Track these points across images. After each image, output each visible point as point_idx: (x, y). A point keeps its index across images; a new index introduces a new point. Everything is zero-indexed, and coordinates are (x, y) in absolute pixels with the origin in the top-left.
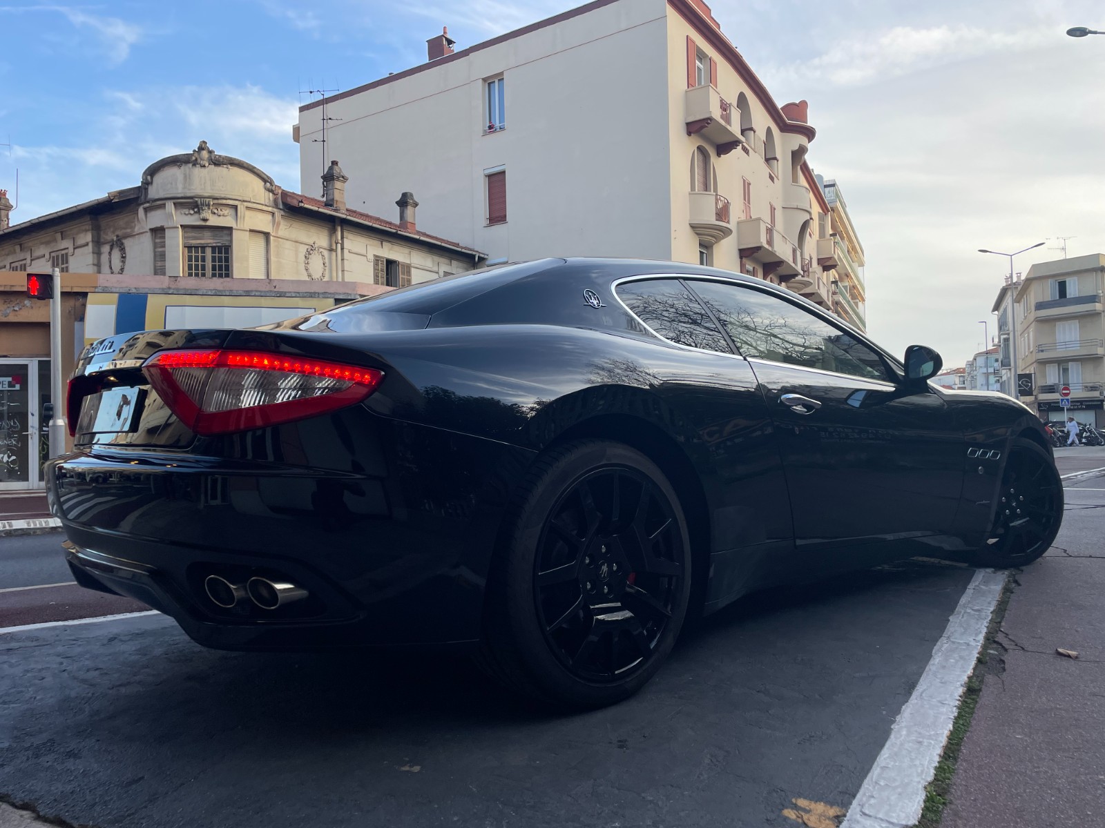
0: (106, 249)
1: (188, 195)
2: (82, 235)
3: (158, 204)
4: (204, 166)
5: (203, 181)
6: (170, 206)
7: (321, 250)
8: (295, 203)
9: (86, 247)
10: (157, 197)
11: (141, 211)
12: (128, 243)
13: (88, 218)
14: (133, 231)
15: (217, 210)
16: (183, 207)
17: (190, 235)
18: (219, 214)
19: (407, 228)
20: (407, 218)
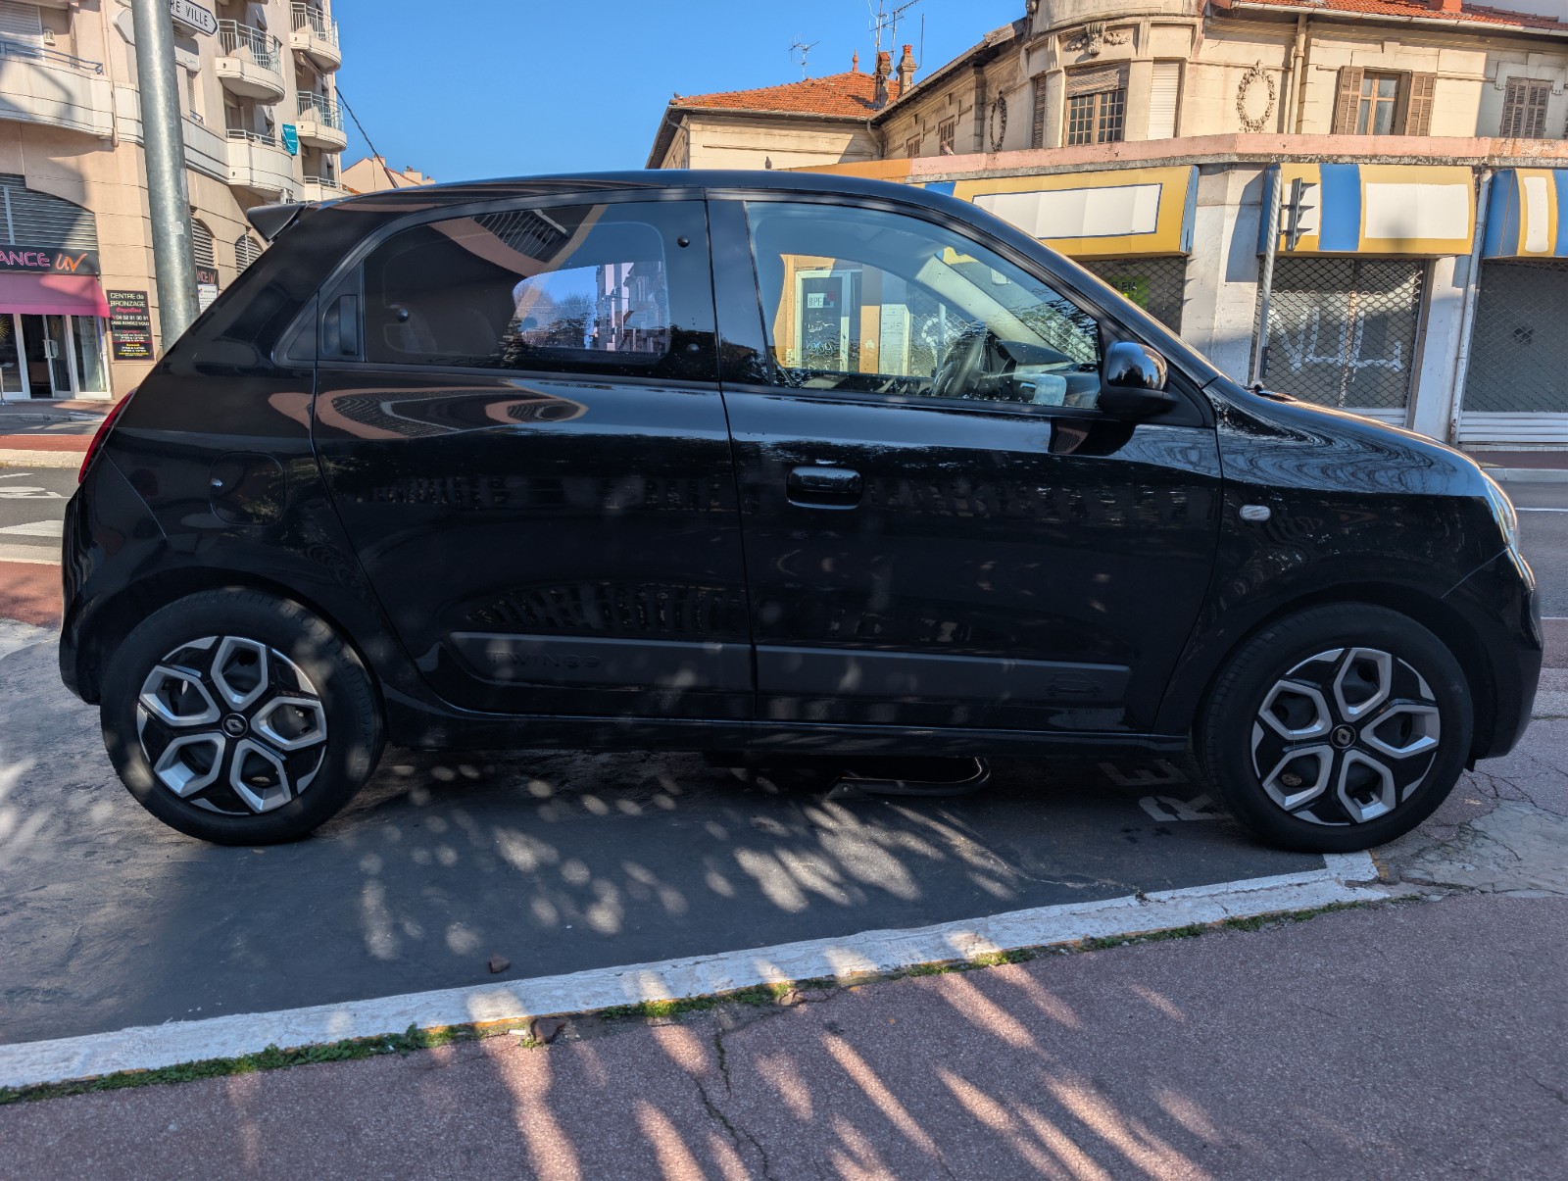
0: (988, 112)
1: (1077, 20)
2: (966, 97)
3: (1042, 40)
6: (1053, 40)
7: (1269, 72)
8: (1225, 2)
9: (969, 113)
10: (1041, 30)
11: (1023, 54)
12: (1010, 100)
13: (973, 70)
14: (1015, 84)
15: (1113, 36)
16: (1070, 40)
17: (1076, 79)
18: (1115, 40)
19: (1444, 8)
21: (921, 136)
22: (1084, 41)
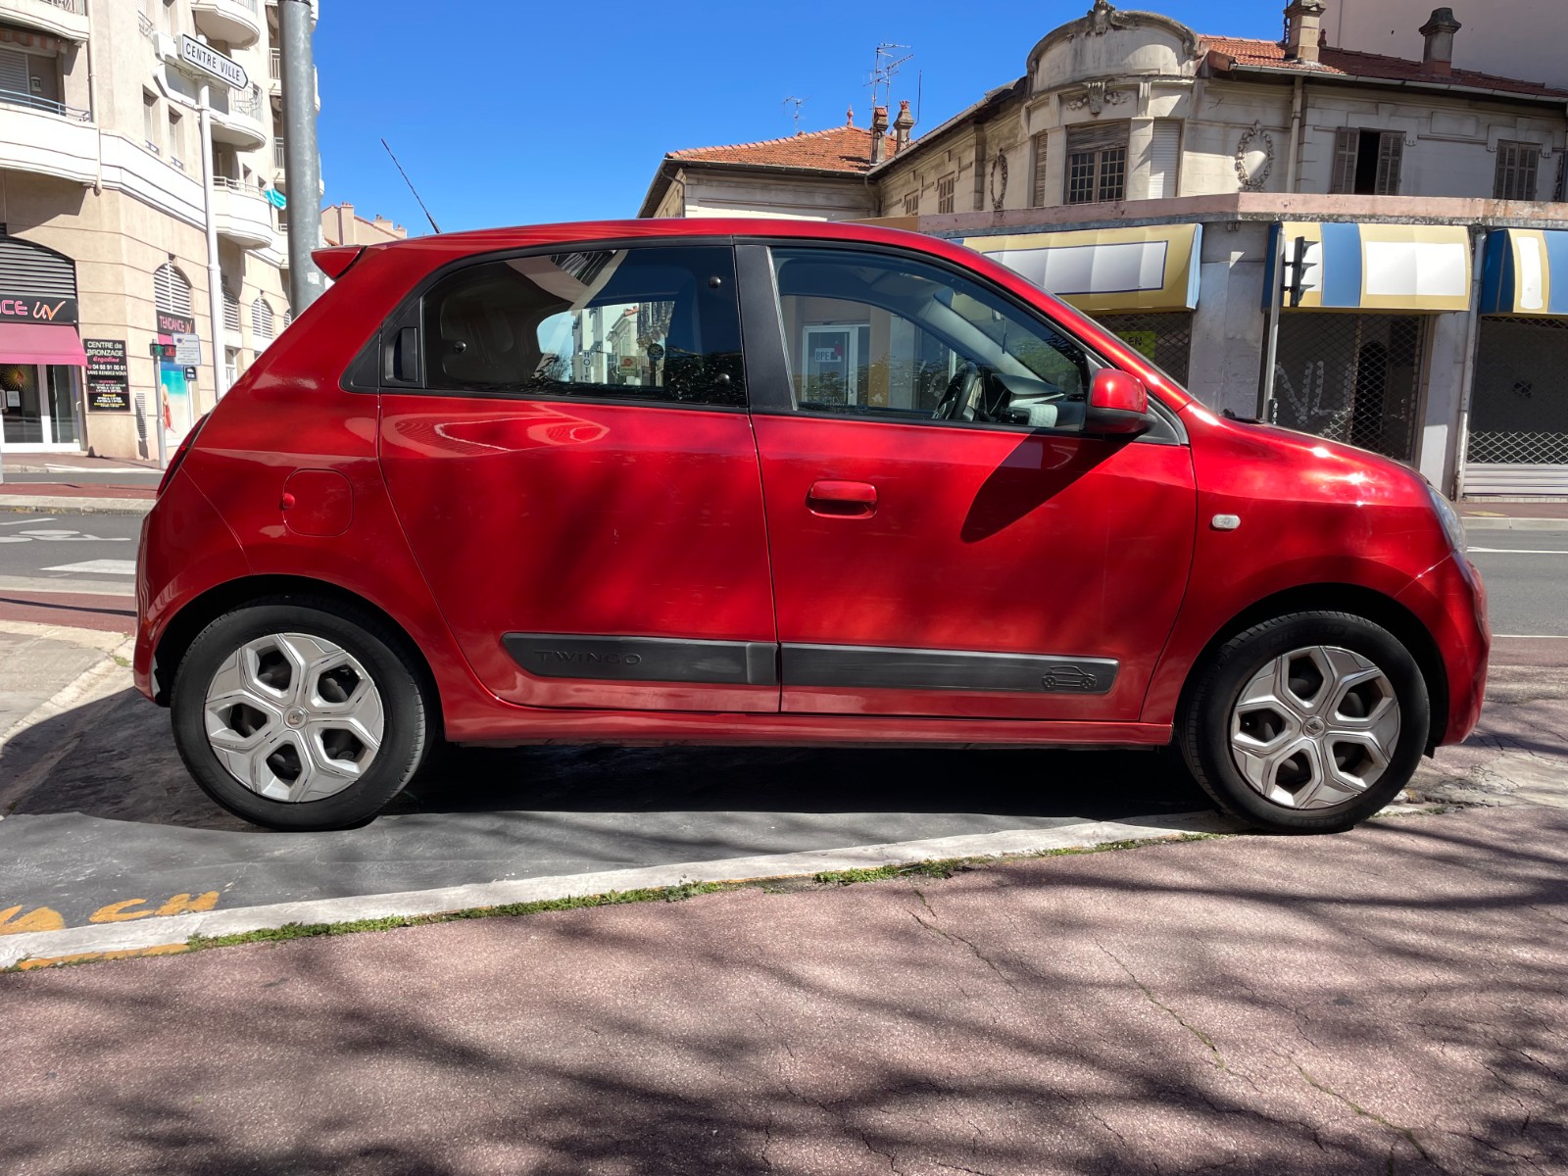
0: (989, 169)
1: (1077, 79)
2: (967, 153)
3: (1042, 98)
4: (1100, 33)
5: (1097, 54)
6: (1054, 99)
7: (1267, 132)
8: (1223, 65)
9: (969, 170)
10: (1041, 89)
11: (1023, 111)
12: (1010, 158)
13: (973, 128)
14: (1016, 141)
15: (1113, 96)
16: (1071, 99)
17: (1077, 137)
18: (1114, 101)
19: (1434, 72)
20: (1438, 53)
21: (920, 192)
22: (1085, 100)
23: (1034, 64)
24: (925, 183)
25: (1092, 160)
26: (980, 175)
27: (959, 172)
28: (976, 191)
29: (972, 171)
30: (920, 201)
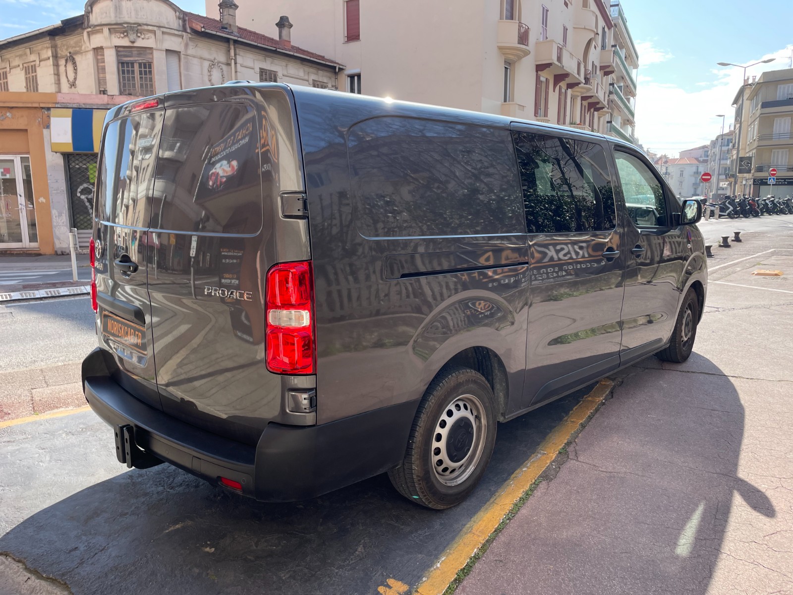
0: (62, 62)
1: (119, 22)
2: (45, 51)
3: (97, 29)
5: (129, 10)
6: (106, 30)
7: (221, 64)
8: (199, 27)
9: (48, 60)
10: (96, 24)
11: (85, 34)
12: (78, 58)
13: (48, 38)
14: (81, 49)
15: (141, 34)
16: (116, 32)
17: (123, 53)
18: (143, 37)
19: (285, 45)
20: (285, 37)
21: (8, 69)
22: (125, 34)
23: (89, 8)
24: (11, 65)
25: (133, 67)
26: (56, 65)
27: (40, 61)
28: (55, 74)
29: (51, 61)
30: (8, 75)
